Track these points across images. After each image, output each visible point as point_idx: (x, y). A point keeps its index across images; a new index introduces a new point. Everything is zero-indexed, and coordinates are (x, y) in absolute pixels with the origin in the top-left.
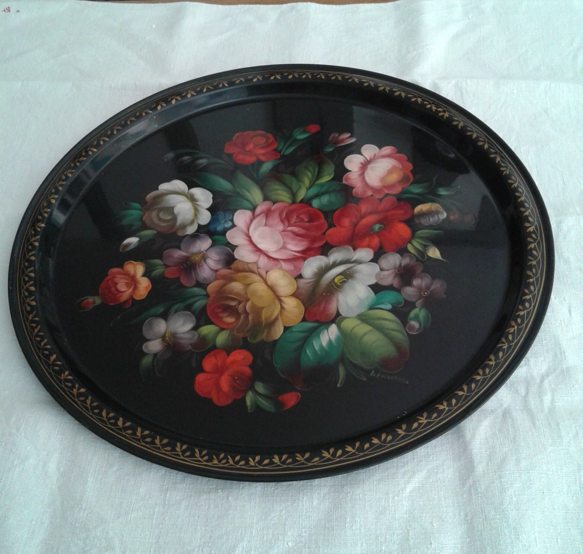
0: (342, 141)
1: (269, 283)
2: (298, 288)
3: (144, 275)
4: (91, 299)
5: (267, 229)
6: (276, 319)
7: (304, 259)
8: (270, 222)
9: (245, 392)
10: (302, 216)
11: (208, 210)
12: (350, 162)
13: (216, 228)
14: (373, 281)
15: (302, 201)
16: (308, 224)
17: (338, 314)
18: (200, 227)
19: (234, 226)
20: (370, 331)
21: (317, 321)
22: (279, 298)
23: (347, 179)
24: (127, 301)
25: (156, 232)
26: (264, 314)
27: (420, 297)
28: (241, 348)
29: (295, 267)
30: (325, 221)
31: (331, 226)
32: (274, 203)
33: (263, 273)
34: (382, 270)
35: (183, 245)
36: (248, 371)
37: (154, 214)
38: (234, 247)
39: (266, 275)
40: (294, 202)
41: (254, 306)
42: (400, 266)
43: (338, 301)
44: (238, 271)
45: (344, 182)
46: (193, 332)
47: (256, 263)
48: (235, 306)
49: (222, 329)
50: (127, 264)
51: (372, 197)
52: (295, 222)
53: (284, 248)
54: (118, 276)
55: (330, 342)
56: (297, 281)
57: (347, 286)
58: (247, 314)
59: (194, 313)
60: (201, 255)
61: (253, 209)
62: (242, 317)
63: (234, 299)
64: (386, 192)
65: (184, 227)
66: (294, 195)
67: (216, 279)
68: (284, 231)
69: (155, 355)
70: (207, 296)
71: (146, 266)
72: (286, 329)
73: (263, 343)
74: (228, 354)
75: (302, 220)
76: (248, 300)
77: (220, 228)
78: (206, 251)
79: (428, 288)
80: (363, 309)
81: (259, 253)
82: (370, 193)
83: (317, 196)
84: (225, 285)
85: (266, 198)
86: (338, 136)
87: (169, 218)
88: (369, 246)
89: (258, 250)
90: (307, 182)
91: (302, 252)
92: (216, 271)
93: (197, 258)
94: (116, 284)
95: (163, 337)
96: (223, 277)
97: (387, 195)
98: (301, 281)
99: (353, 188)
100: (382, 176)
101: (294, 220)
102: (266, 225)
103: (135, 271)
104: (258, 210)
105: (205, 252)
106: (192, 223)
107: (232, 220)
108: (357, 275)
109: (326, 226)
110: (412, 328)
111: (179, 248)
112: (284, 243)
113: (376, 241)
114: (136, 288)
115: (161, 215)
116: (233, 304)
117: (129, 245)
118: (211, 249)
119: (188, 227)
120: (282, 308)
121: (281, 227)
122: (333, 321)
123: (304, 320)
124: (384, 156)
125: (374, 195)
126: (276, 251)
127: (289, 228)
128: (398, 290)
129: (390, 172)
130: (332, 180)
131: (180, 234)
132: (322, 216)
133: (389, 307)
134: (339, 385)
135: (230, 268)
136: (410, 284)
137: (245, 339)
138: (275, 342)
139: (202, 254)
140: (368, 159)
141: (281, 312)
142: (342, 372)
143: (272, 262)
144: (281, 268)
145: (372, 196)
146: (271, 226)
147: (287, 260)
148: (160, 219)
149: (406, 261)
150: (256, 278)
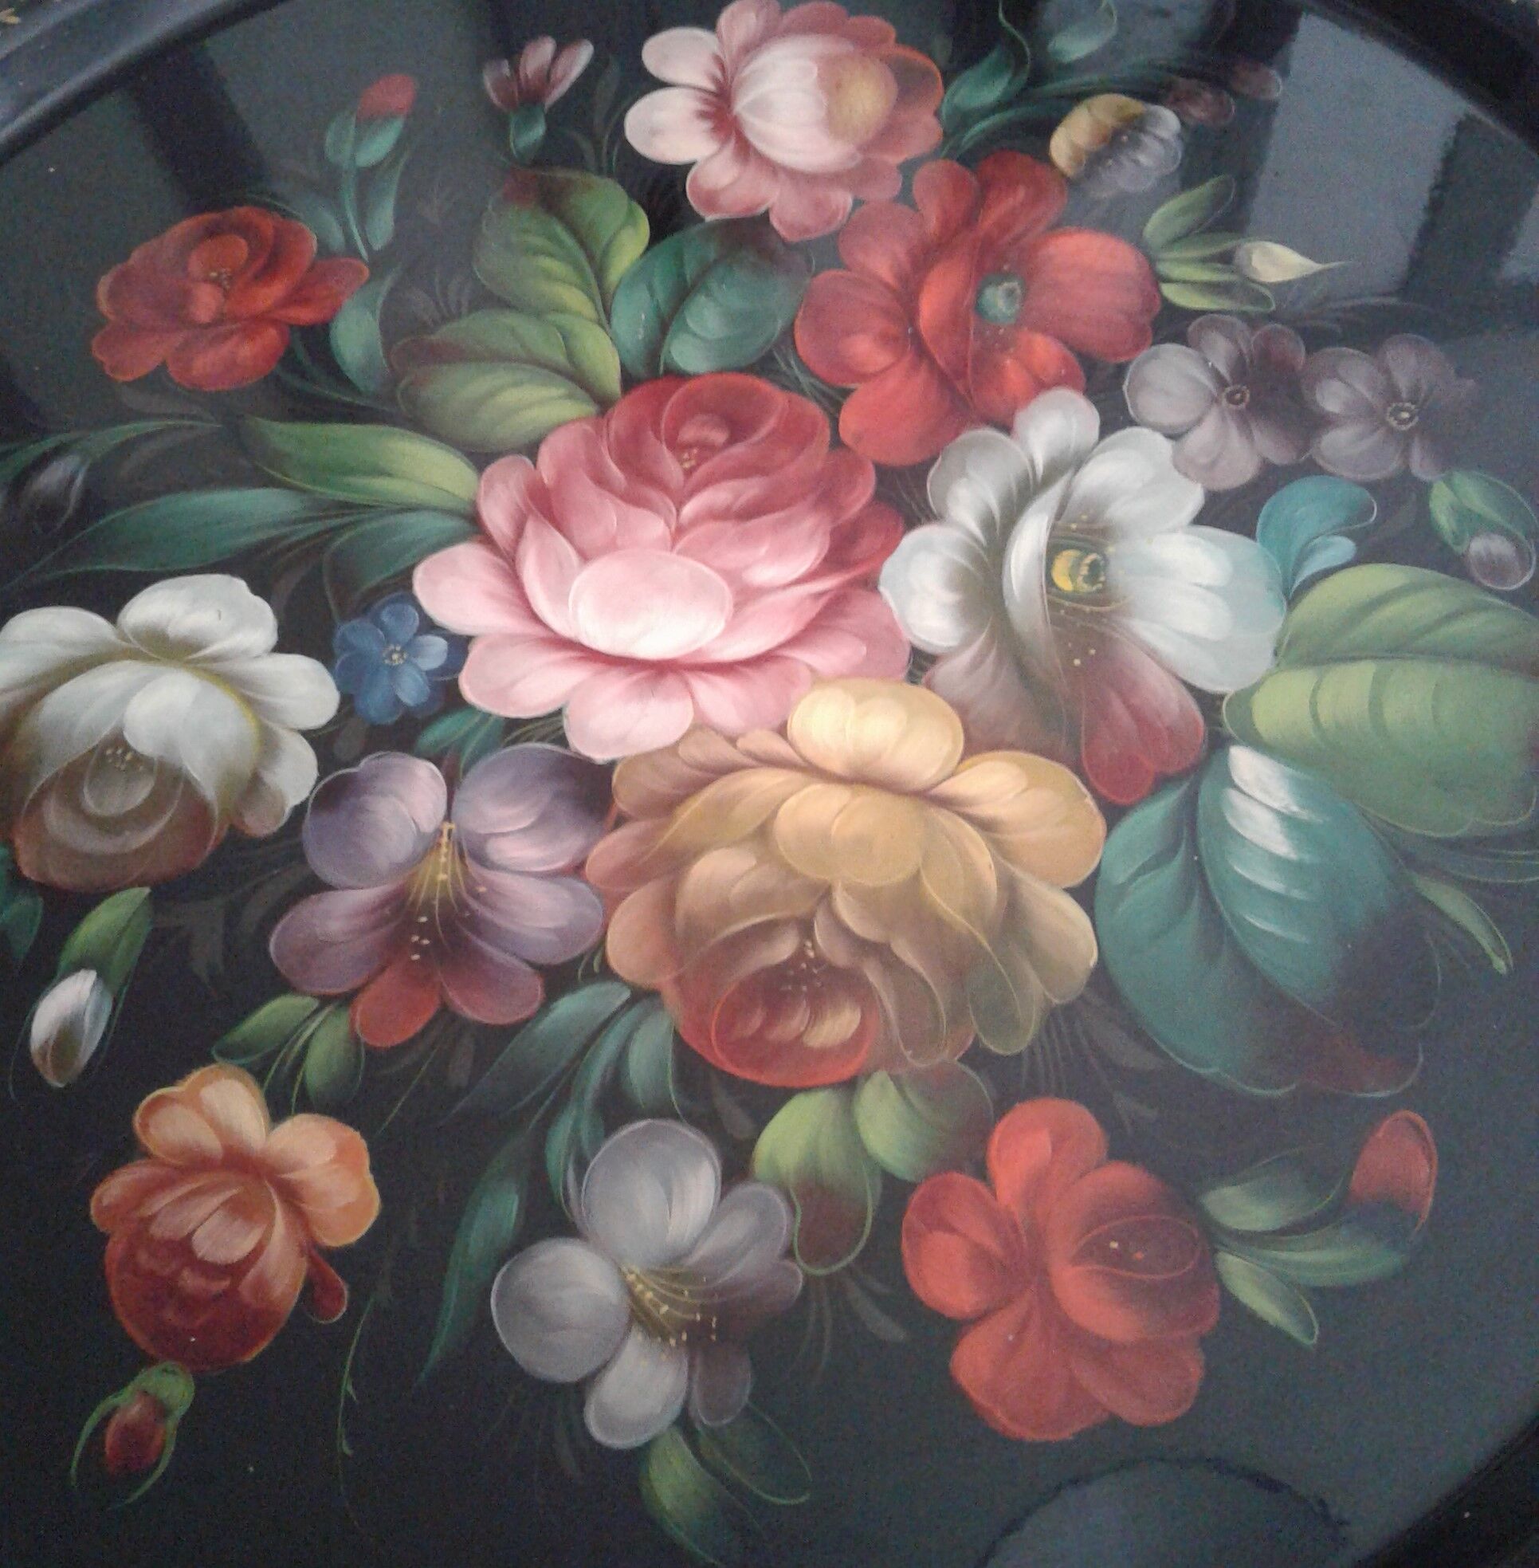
0: (546, 78)
1: (836, 766)
2: (962, 709)
3: (278, 1109)
4: (127, 1405)
5: (604, 569)
6: (1009, 886)
7: (869, 584)
8: (593, 535)
9: (1209, 1277)
10: (689, 433)
11: (289, 652)
12: (654, 132)
13: (397, 702)
14: (1194, 499)
15: (629, 381)
16: (739, 449)
17: (1208, 702)
18: (320, 740)
19: (460, 645)
20: (1378, 682)
21: (1162, 783)
22: (929, 798)
23: (711, 199)
24: (313, 1291)
25: (147, 890)
26: (946, 901)
27: (1405, 442)
28: (1003, 1107)
29: (868, 638)
30: (795, 396)
31: (834, 400)
32: (532, 450)
33: (767, 743)
34: (1175, 435)
35: (322, 864)
36: (1125, 1178)
37: (55, 818)
38: (551, 726)
39: (792, 745)
40: (604, 404)
41: (868, 899)
42: (1221, 382)
43: (1152, 653)
44: (666, 806)
45: (710, 218)
46: (742, 1191)
47: (701, 725)
48: (800, 954)
49: (849, 1087)
50: (145, 1126)
51: (864, 208)
52: (688, 473)
53: (746, 596)
54: (161, 1202)
55: (1288, 821)
56: (930, 686)
57: (1120, 574)
58: (879, 951)
59: (662, 1111)
60: (444, 850)
61: (472, 526)
62: (873, 974)
63: (766, 932)
64: (894, 159)
65: (250, 787)
66: (577, 378)
67: (610, 902)
68: (680, 531)
69: (684, 1423)
70: (643, 997)
71: (250, 1069)
72: (1085, 894)
73: (1060, 1019)
74: (982, 1172)
75: (707, 449)
76: (825, 894)
77: (411, 690)
78: (448, 817)
79: (1391, 394)
80: (1272, 620)
81: (671, 681)
82: (843, 199)
83: (665, 324)
84: (669, 903)
85: (480, 457)
86: (515, 69)
87: (141, 792)
88: (1041, 385)
89: (659, 671)
90: (575, 299)
91: (834, 560)
92: (577, 869)
93: (442, 877)
94: (182, 1248)
95: (639, 1316)
96: (632, 874)
97: (908, 169)
98: (942, 673)
99: (765, 217)
100: (822, 114)
101: (672, 468)
102: (585, 557)
103: (214, 1123)
104: (497, 517)
105: (447, 826)
106: (268, 745)
107: (429, 626)
108: (1118, 512)
109: (813, 409)
110: (1495, 568)
111: (316, 886)
112: (731, 576)
113: (1045, 350)
114: (292, 1196)
115: (89, 802)
116: (784, 948)
117: (67, 1035)
118: (459, 796)
119: (269, 778)
120: (986, 826)
121: (654, 527)
122: (1218, 743)
123: (1113, 814)
124: (751, 48)
125: (861, 196)
126: (731, 628)
127: (689, 509)
128: (1309, 468)
129: (832, 84)
130: (658, 234)
131: (261, 824)
132: (765, 386)
133: (1343, 548)
134: (1500, 965)
135: (621, 821)
136: (1322, 422)
137: (976, 1057)
138: (1101, 977)
139: (445, 839)
140: (711, 87)
141: (1001, 850)
142: (1455, 904)
143: (762, 682)
144: (818, 679)
145: (858, 203)
146: (610, 547)
147: (809, 633)
148: (109, 826)
149: (1220, 351)
150: (765, 782)
